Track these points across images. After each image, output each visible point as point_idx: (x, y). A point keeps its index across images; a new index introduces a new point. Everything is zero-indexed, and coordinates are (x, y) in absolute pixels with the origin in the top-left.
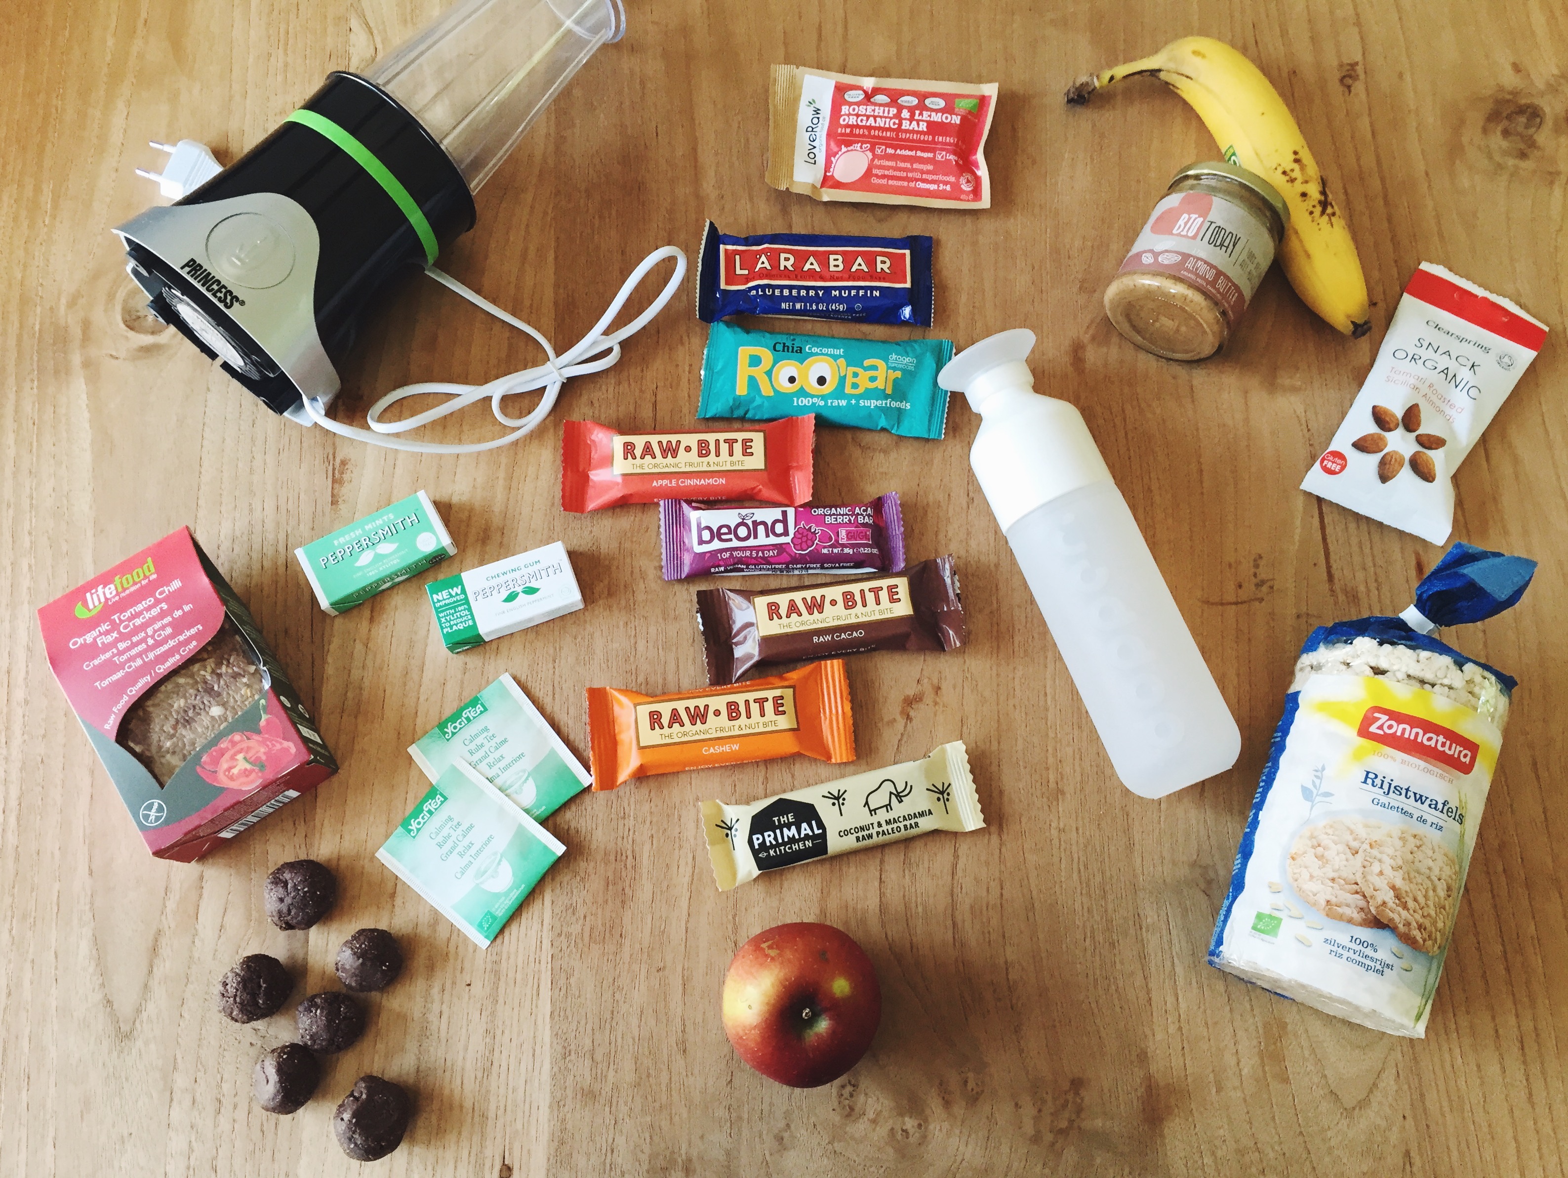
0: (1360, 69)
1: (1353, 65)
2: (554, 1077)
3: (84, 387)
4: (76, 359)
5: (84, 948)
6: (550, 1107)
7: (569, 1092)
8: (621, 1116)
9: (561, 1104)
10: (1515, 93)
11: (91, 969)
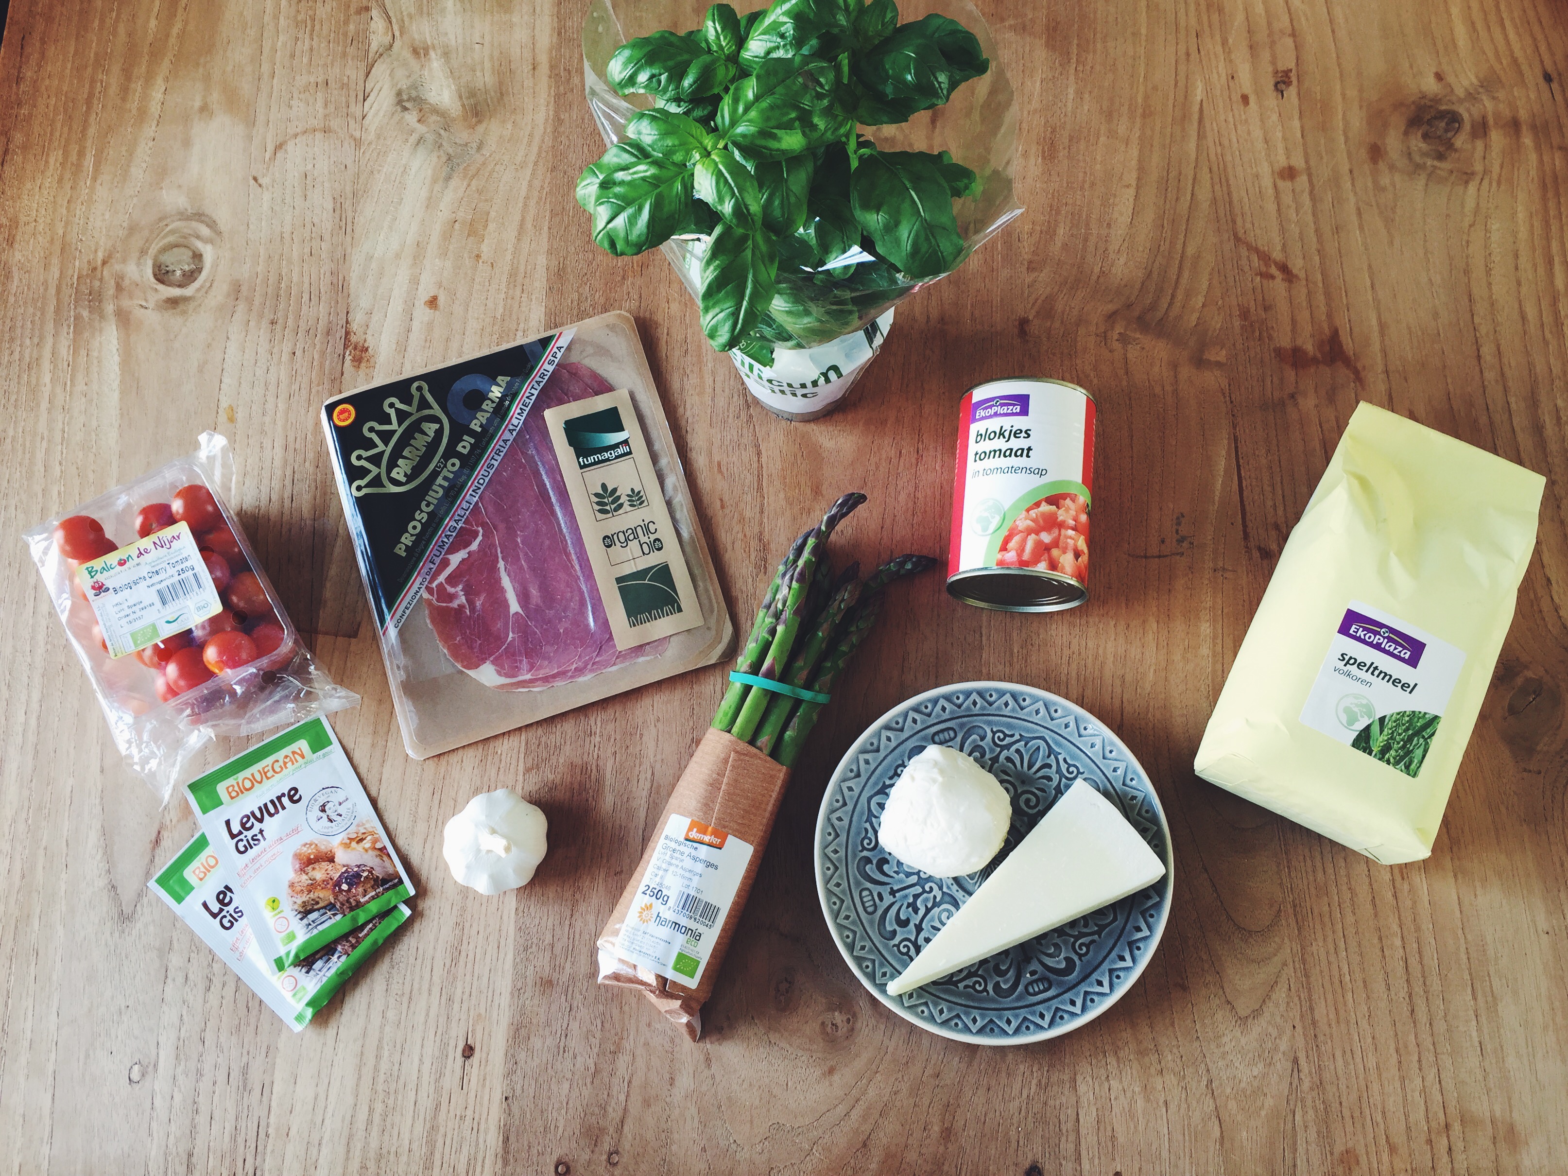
0: (1293, 75)
1: (1287, 73)
2: (515, 966)
3: (115, 332)
4: (109, 308)
5: (93, 838)
6: (512, 994)
7: (530, 982)
8: (575, 1005)
9: (522, 991)
10: (1436, 100)
11: (99, 857)
